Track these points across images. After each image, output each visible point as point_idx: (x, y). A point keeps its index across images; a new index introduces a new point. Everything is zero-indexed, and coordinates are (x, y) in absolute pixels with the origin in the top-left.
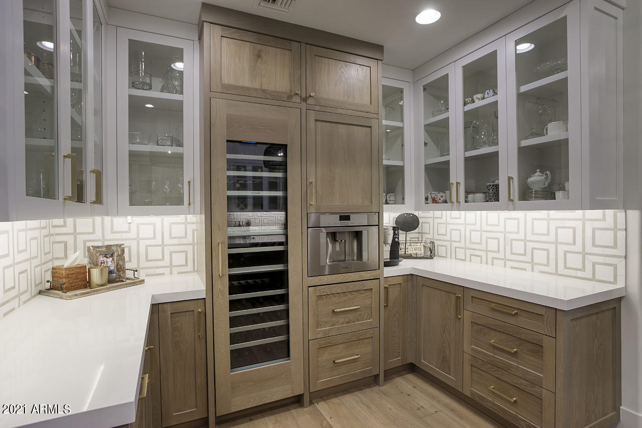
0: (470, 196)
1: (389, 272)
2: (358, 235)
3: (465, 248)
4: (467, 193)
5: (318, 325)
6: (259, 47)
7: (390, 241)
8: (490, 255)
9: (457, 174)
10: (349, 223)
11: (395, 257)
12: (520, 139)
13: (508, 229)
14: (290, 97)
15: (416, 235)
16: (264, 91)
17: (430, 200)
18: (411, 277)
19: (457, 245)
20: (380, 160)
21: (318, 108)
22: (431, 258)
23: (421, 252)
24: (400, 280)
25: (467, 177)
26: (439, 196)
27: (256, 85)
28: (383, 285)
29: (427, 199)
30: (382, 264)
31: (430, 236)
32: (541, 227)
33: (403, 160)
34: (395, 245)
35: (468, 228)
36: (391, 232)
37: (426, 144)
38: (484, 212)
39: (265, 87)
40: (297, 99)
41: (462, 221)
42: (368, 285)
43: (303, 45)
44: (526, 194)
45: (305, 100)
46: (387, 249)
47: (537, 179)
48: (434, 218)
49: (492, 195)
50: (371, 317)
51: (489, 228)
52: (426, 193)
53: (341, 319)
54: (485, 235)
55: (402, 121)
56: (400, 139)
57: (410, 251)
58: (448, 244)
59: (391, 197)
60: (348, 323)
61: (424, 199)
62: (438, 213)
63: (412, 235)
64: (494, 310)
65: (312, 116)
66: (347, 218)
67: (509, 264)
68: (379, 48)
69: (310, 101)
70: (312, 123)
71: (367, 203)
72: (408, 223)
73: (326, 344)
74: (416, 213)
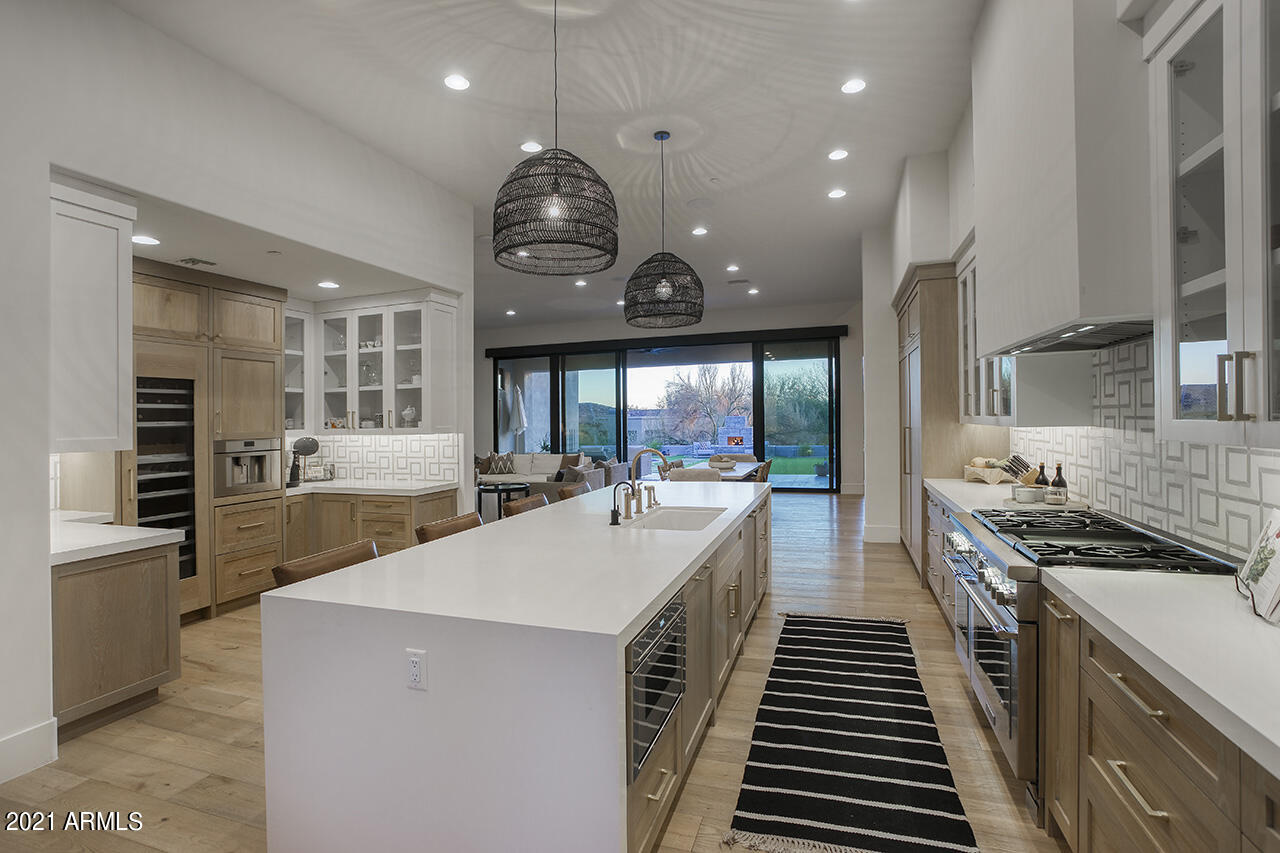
0: (364, 423)
1: (290, 492)
2: (259, 460)
3: (363, 468)
4: (362, 419)
5: (224, 541)
6: (168, 291)
7: (291, 464)
8: (383, 471)
9: (353, 405)
10: (254, 448)
11: (294, 480)
12: (396, 383)
13: (395, 449)
14: (198, 337)
15: (315, 460)
16: (173, 332)
17: (330, 425)
18: (312, 496)
19: (356, 465)
20: (282, 386)
21: (224, 346)
22: (331, 479)
23: (321, 475)
24: (300, 499)
25: (361, 405)
26: (337, 422)
27: (165, 326)
28: (285, 503)
29: (326, 424)
30: (284, 486)
31: (331, 459)
32: (416, 446)
33: (303, 387)
34: (295, 468)
35: (365, 450)
36: (292, 456)
37: (326, 373)
38: (377, 436)
39: (174, 328)
40: (204, 339)
41: (359, 444)
42: (271, 503)
43: (211, 289)
44: (401, 423)
45: (212, 339)
46: (288, 471)
47: (408, 412)
48: (334, 442)
49: (379, 423)
50: (274, 532)
51: (381, 449)
52: (326, 418)
53: (246, 535)
54: (379, 455)
55: (302, 350)
56: (299, 365)
57: (310, 474)
58: (347, 465)
59: (291, 422)
60: (252, 538)
61: (323, 424)
62: (338, 437)
63: (311, 459)
64: (377, 506)
65: (219, 353)
66: (252, 444)
67: (397, 477)
68: (283, 292)
69: (217, 340)
70: (218, 360)
71: (270, 430)
72: (307, 448)
73: (232, 559)
74: (316, 437)
